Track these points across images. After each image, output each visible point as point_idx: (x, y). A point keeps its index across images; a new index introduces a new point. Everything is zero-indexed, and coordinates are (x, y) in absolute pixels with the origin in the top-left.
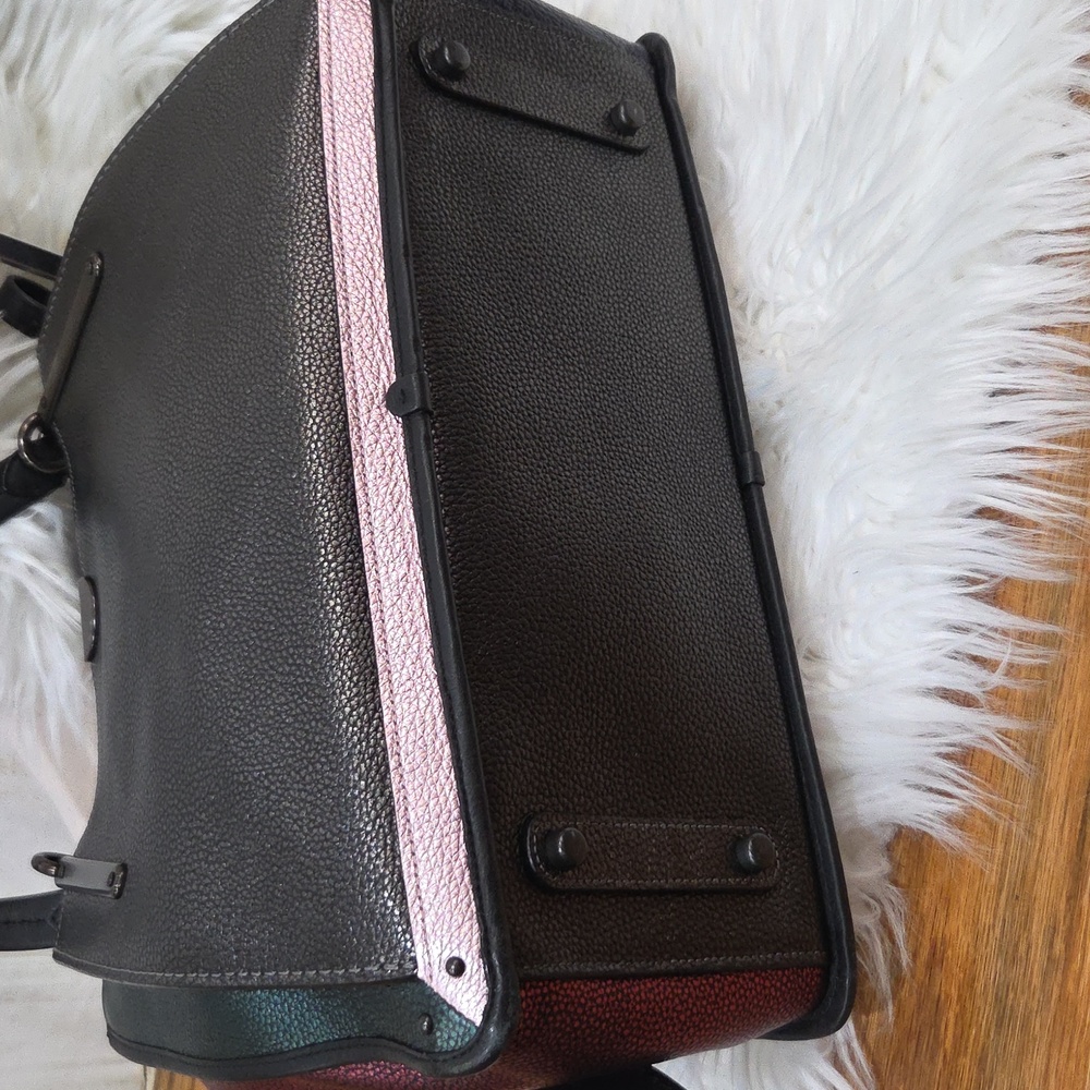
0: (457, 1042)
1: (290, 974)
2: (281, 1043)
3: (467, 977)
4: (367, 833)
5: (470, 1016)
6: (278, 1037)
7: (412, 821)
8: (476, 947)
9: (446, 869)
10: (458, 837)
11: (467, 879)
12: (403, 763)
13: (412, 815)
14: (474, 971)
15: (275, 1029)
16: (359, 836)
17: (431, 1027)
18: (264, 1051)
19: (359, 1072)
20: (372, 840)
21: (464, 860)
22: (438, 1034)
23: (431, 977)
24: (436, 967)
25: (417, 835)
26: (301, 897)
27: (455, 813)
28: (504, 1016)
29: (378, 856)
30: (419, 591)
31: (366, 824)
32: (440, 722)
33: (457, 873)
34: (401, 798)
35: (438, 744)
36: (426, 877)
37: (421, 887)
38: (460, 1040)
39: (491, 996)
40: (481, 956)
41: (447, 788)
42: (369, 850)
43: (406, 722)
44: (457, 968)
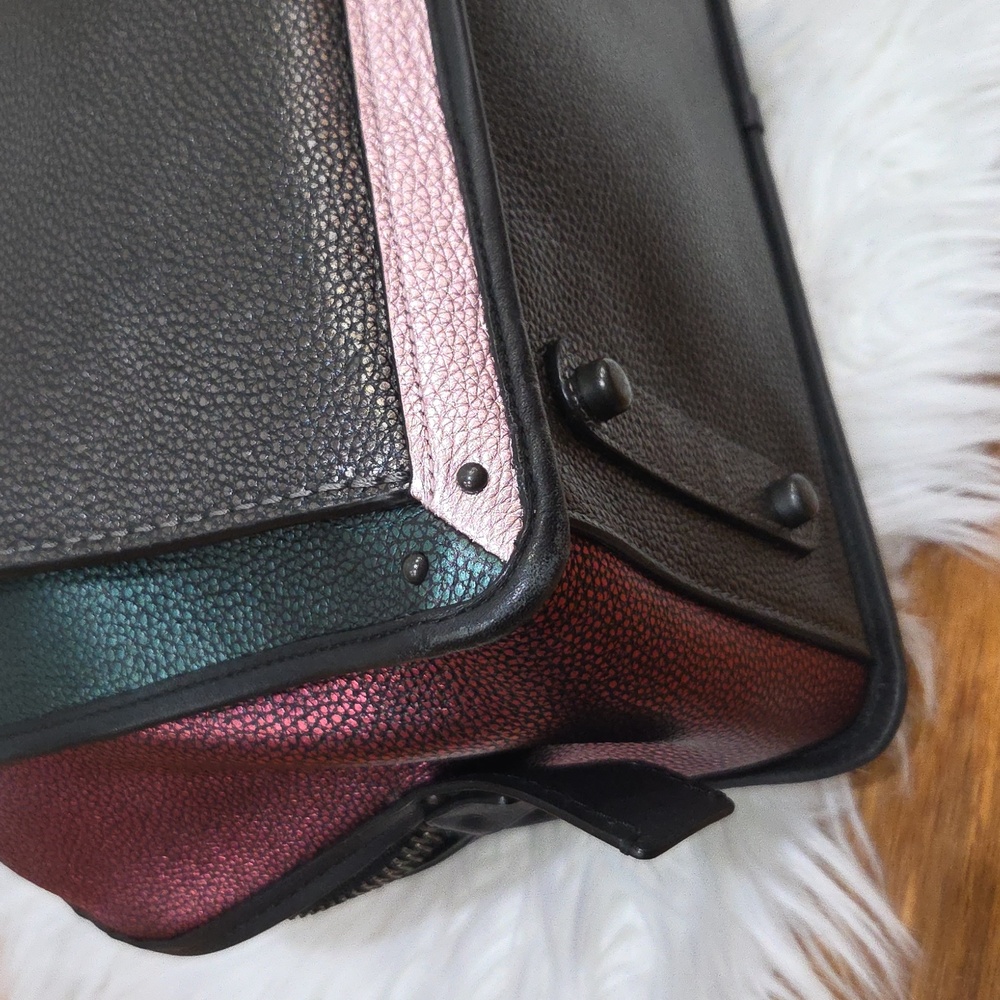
0: (468, 588)
1: (181, 522)
2: (129, 677)
3: (489, 494)
4: (337, 297)
5: (493, 548)
6: (124, 665)
7: (407, 285)
8: (505, 455)
9: (460, 350)
10: (477, 314)
11: (490, 368)
12: (395, 213)
13: (408, 279)
14: (503, 482)
15: (122, 655)
16: (324, 301)
17: (425, 568)
18: (98, 692)
19: (248, 719)
20: (344, 306)
21: (485, 345)
22: (438, 577)
23: (432, 493)
24: (440, 478)
25: (414, 304)
26: (215, 404)
27: (473, 284)
28: (549, 546)
29: (352, 327)
30: (418, 20)
31: (336, 285)
32: (449, 172)
33: (476, 357)
34: (392, 256)
35: (446, 198)
36: (428, 358)
37: (421, 370)
38: (473, 584)
39: (529, 519)
40: (515, 464)
41: (459, 253)
42: (340, 319)
43: (399, 165)
44: (475, 480)
